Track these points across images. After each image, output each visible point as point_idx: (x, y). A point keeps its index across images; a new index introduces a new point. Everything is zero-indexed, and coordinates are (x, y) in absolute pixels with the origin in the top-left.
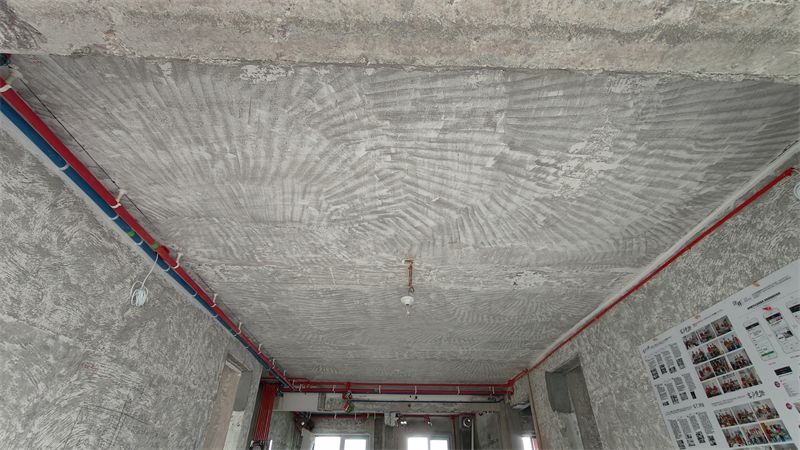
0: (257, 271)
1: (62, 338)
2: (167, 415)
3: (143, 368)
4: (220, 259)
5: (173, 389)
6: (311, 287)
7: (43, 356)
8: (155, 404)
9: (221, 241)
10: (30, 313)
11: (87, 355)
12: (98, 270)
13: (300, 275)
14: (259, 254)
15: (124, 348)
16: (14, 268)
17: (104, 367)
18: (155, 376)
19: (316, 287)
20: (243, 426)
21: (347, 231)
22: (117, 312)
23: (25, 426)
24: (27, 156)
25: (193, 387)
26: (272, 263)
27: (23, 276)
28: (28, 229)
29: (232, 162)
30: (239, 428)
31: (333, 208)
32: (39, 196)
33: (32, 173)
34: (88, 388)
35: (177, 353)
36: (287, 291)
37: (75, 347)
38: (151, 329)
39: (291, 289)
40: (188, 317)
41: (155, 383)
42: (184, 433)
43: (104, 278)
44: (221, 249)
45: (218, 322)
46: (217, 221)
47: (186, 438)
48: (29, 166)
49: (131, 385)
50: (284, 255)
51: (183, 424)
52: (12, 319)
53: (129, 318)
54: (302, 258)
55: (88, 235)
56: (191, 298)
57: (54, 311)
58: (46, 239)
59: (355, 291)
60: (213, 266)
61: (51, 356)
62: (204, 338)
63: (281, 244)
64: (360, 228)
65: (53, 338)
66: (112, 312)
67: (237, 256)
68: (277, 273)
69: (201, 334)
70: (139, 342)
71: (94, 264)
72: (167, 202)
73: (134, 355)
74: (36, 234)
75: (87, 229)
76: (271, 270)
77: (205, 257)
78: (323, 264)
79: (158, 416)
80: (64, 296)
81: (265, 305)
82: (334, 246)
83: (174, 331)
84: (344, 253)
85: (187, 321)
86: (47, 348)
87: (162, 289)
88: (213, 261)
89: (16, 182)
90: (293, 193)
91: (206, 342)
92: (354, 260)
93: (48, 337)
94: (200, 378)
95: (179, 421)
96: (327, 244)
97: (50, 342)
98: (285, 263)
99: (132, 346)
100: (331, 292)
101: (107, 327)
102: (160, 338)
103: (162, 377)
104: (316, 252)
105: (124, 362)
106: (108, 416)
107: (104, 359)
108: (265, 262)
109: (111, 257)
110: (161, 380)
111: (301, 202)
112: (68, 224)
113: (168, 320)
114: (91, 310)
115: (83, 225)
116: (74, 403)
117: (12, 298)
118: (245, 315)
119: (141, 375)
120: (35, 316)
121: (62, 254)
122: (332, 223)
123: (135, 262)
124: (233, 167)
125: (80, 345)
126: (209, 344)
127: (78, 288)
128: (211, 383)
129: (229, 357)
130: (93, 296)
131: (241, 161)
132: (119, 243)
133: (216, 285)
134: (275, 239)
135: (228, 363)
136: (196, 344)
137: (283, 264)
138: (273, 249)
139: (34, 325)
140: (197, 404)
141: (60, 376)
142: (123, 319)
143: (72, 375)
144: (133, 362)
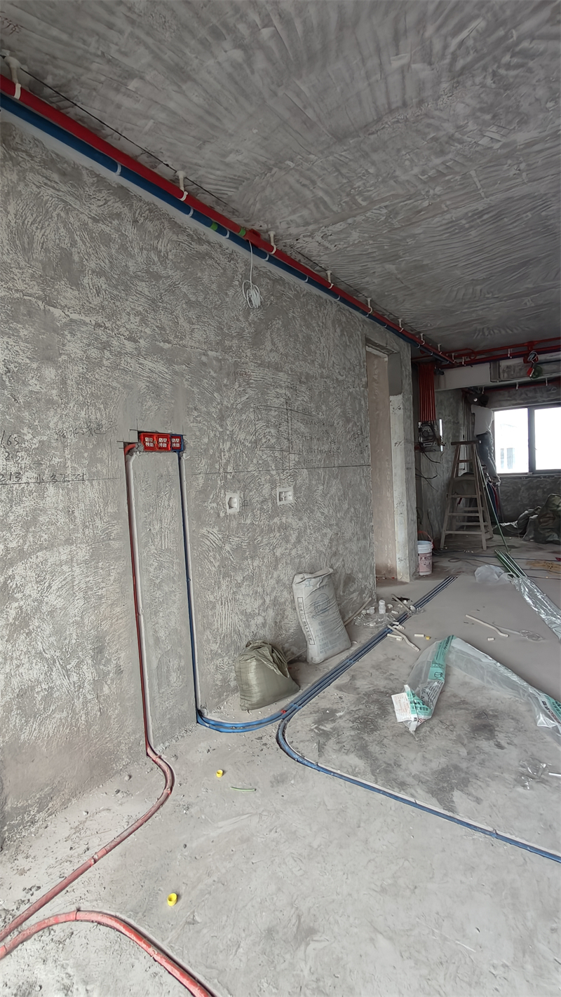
0: (366, 220)
1: (210, 353)
2: (326, 406)
3: (287, 367)
4: (316, 221)
5: (322, 383)
6: (448, 216)
7: (205, 372)
8: (311, 398)
9: (308, 194)
10: (176, 337)
11: (236, 364)
12: (206, 279)
13: (426, 203)
14: (360, 193)
15: (264, 353)
16: (143, 300)
17: (256, 373)
18: (301, 373)
19: (455, 214)
20: (405, 409)
21: (489, 81)
22: (241, 318)
23: (221, 426)
24: (84, 172)
25: (340, 378)
26: (383, 200)
27: (154, 304)
28: (132, 256)
29: (272, 44)
30: (401, 412)
31: (454, 43)
32: (118, 216)
33: (100, 191)
34: (250, 392)
35: (313, 347)
36: (413, 236)
37: (224, 359)
38: (278, 329)
39: (418, 231)
40: (309, 307)
41: (303, 379)
42: (348, 421)
43: (214, 287)
44: (311, 206)
45: (343, 305)
46: (292, 165)
47: (351, 425)
48: (93, 184)
49: (283, 385)
50: (395, 178)
51: (344, 412)
52: (167, 346)
53: (255, 323)
54: (423, 172)
55: (179, 243)
56: (303, 285)
57: (193, 330)
58: (149, 261)
59: (523, 198)
60: (312, 235)
61: (211, 371)
62: (334, 326)
63: (385, 161)
64: (515, 60)
65: (204, 354)
66: (238, 320)
67: (335, 208)
68: (393, 213)
69: (329, 323)
70: (273, 344)
71: (199, 274)
72: (227, 165)
73: (274, 358)
74: (139, 259)
75: (175, 238)
76: (384, 211)
77: (298, 226)
78: (457, 169)
79: (318, 408)
80: (192, 314)
81: (391, 267)
82: (472, 126)
83: (300, 326)
84: (492, 132)
85: (310, 312)
86: (204, 364)
87: (271, 282)
88: (311, 228)
89: (95, 209)
90: (379, 51)
91: (338, 330)
92: (512, 137)
93: (200, 354)
94: (344, 368)
95: (339, 411)
96: (459, 128)
97: (204, 359)
98: (401, 192)
99: (269, 349)
100: (481, 214)
101: (240, 336)
102: (290, 336)
103: (308, 374)
104: (442, 153)
105: (269, 365)
106: (277, 413)
107: (252, 366)
108: (373, 202)
109: (210, 262)
110: (308, 377)
111: (396, 64)
112: (158, 238)
113: (290, 315)
114: (220, 323)
115: (168, 234)
116: (246, 405)
117: (157, 327)
118: (371, 288)
119: (289, 374)
120: (181, 339)
121: (170, 274)
122: (458, 77)
123: (233, 259)
124: (277, 55)
125: (227, 356)
126: (342, 331)
127: (198, 304)
128: (357, 371)
129: (368, 342)
130: (215, 309)
131: (283, 34)
132: (209, 243)
133: (324, 260)
134: (375, 157)
135: (369, 349)
136: (329, 334)
137: (396, 196)
138: (377, 176)
139: (184, 346)
140: (350, 394)
141: (225, 385)
142: (250, 324)
143: (234, 384)
144: (277, 364)
